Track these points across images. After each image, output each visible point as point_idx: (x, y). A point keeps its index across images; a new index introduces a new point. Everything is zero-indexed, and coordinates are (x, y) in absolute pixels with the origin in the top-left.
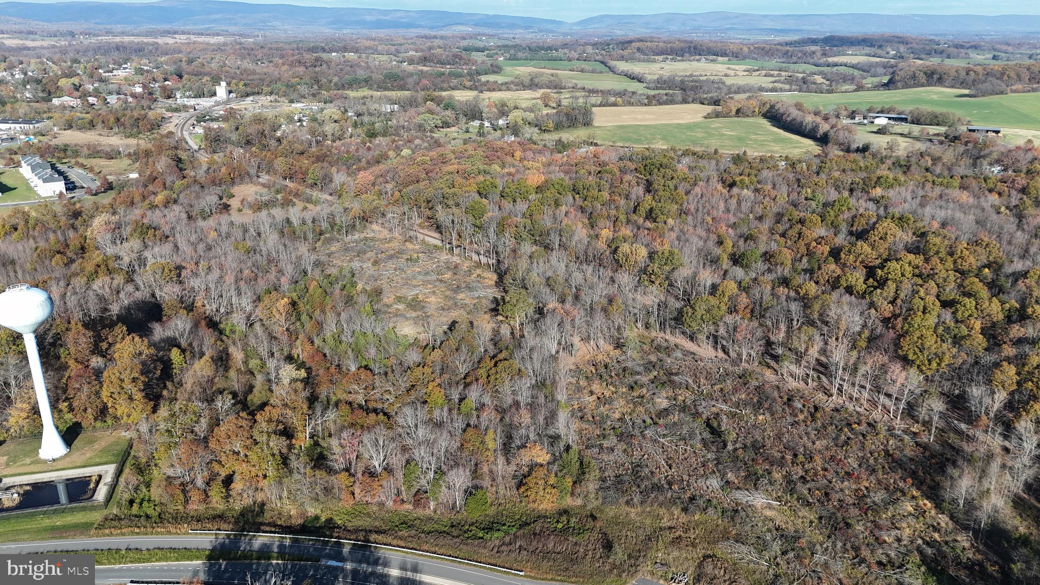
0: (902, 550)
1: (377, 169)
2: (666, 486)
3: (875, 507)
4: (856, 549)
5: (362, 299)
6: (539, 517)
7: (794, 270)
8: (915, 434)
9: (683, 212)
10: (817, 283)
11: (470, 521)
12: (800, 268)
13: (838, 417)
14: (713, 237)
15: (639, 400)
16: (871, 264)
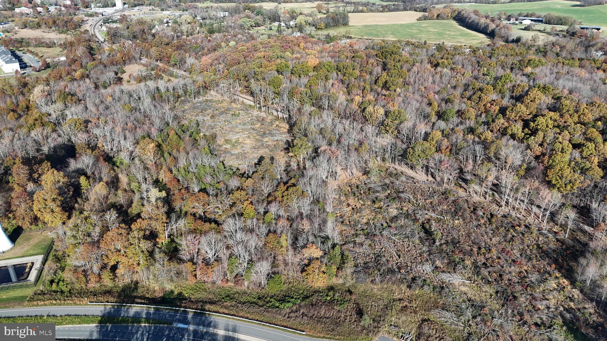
0: (551, 315)
1: (213, 55)
2: (396, 270)
3: (532, 285)
4: (521, 314)
5: (202, 143)
6: (315, 292)
7: (477, 123)
8: (555, 233)
9: (406, 84)
10: (492, 131)
11: (270, 295)
12: (480, 121)
13: (506, 221)
14: (426, 100)
15: (379, 210)
16: (525, 118)
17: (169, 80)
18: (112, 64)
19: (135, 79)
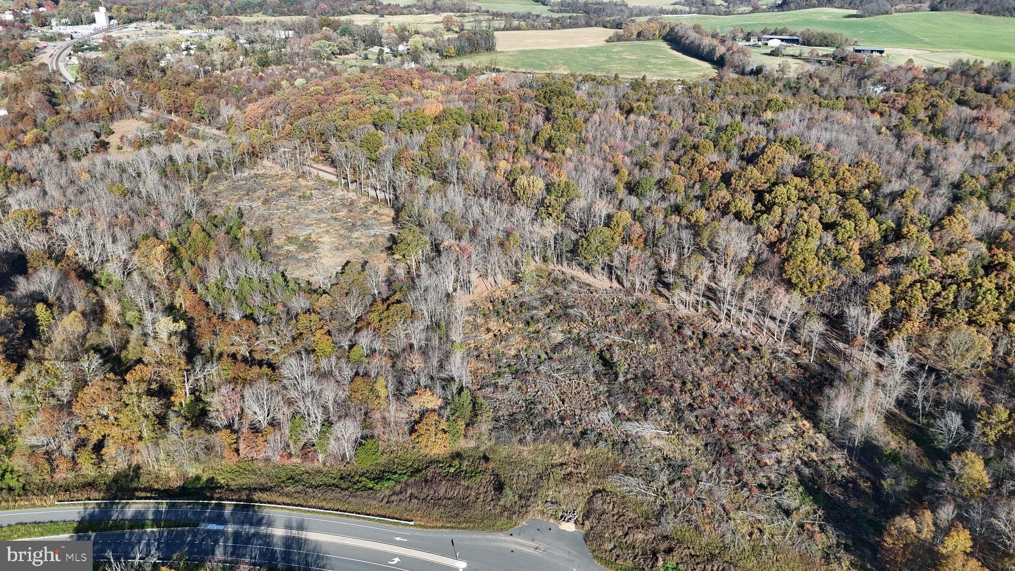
0: (782, 471)
1: (266, 101)
2: (558, 422)
3: (757, 430)
4: (739, 474)
5: (248, 242)
6: (431, 462)
7: (687, 197)
8: (797, 355)
9: (581, 141)
10: (708, 209)
11: (360, 471)
12: (692, 195)
13: (726, 342)
14: (610, 166)
15: (535, 335)
16: (760, 188)
17: (191, 144)
18: (90, 119)
19: (131, 144)
